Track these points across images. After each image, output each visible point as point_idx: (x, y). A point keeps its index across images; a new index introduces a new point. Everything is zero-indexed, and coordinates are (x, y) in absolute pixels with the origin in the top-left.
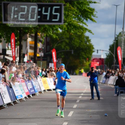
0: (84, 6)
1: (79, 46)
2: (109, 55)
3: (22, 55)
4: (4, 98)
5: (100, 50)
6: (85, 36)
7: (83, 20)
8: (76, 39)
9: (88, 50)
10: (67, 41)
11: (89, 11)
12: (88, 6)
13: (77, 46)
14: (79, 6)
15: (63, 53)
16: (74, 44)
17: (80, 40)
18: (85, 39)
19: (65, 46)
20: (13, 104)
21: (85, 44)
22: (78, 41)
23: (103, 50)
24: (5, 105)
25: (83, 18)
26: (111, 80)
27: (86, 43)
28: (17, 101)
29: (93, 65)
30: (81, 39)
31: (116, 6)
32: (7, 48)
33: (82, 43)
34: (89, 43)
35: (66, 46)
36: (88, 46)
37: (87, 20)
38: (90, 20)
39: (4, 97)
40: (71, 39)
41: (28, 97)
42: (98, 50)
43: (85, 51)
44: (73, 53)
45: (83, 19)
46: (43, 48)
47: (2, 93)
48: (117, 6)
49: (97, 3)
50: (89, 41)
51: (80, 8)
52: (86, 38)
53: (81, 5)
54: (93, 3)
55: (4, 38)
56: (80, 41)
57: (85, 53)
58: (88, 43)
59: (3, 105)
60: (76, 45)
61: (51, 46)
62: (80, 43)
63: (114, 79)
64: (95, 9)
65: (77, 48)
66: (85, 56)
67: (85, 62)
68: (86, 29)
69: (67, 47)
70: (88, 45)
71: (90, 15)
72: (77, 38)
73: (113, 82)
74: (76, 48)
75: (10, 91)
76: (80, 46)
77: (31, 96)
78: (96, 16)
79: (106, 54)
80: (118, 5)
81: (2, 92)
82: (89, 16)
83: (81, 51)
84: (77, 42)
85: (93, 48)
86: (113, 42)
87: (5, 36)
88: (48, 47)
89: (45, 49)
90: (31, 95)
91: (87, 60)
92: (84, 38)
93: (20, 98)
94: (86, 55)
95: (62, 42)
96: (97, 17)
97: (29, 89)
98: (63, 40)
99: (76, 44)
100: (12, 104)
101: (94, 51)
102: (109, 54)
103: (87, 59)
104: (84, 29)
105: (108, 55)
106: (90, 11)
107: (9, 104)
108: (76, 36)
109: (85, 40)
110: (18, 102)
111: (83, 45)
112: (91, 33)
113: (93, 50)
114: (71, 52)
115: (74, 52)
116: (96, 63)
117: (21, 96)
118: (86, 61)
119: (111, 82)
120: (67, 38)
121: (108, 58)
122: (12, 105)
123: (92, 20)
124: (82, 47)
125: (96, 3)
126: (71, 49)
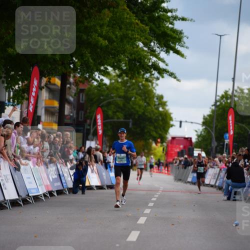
1: (144, 113)
2: (203, 133)
4: (6, 189)
5: (186, 122)
6: (155, 94)
7: (159, 54)
8: (137, 99)
9: (161, 123)
10: (120, 102)
12: (170, 26)
13: (140, 113)
15: (109, 127)
16: (133, 108)
17: (146, 102)
19: (114, 113)
20: (22, 203)
21: (156, 111)
22: (141, 102)
23: (192, 123)
24: (6, 203)
25: (158, 50)
26: (210, 177)
27: (158, 109)
28: (29, 199)
29: (172, 150)
30: (147, 100)
31: (219, 37)
33: (150, 108)
34: (163, 108)
35: (117, 111)
36: (161, 114)
37: (167, 52)
38: (174, 52)
39: (5, 186)
40: (127, 99)
41: (48, 195)
42: (181, 122)
43: (156, 124)
44: (131, 125)
45: (158, 52)
46: (71, 115)
47: (2, 179)
48: (221, 36)
49: (188, 20)
50: (164, 104)
52: (157, 99)
53: (157, 23)
54: (179, 20)
55: (3, 79)
56: (145, 104)
57: (155, 128)
58: (161, 109)
59: (3, 203)
60: (137, 111)
61: (88, 111)
62: (145, 107)
63: (216, 174)
64: (183, 32)
65: (140, 116)
66: (154, 134)
67: (154, 145)
69: (118, 114)
70: (161, 111)
71: (173, 43)
72: (139, 97)
73: (215, 180)
74: (137, 117)
75: (17, 177)
76: (146, 114)
77: (55, 194)
79: (196, 131)
80: (223, 36)
82: (172, 45)
83: (147, 123)
84: (140, 106)
85: (171, 119)
86: (210, 108)
88: (82, 113)
89: (75, 116)
90: (55, 192)
91: (158, 142)
92: (154, 98)
93: (35, 193)
94: (156, 132)
95: (109, 104)
97: (51, 180)
99: (137, 108)
100: (20, 202)
101: (172, 126)
102: (201, 132)
103: (159, 140)
104: (161, 71)
105: (199, 134)
107: (14, 203)
108: (137, 94)
109: (155, 102)
110: (31, 201)
111: (153, 111)
112: (175, 77)
113: (172, 123)
115: (133, 124)
116: (177, 146)
118: (156, 144)
119: (210, 181)
120: (120, 97)
121: (200, 140)
122: (20, 205)
124: (149, 116)
125: (186, 20)
126: (126, 117)
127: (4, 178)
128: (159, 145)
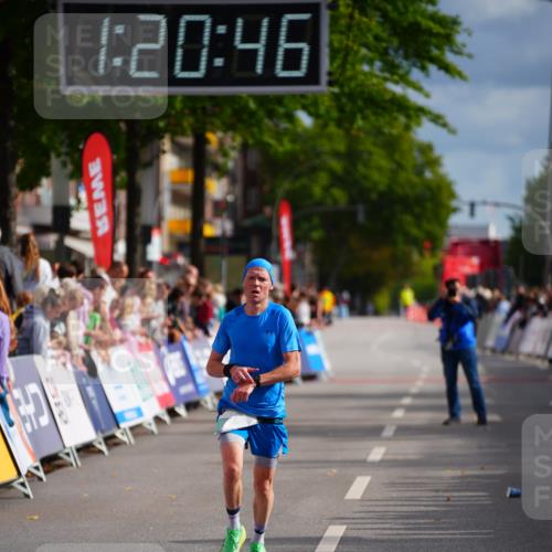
0: (411, 9)
1: (389, 186)
3: (138, 231)
4: (66, 422)
5: (485, 203)
7: (408, 73)
8: (375, 158)
9: (429, 205)
10: (337, 165)
11: (435, 31)
12: (430, 8)
13: (382, 187)
14: (389, 8)
15: (316, 221)
16: (365, 177)
17: (394, 161)
18: (416, 154)
19: (326, 189)
20: (103, 447)
21: (415, 179)
22: (384, 163)
23: (497, 205)
24: (68, 454)
25: (405, 64)
26: (534, 338)
27: (420, 173)
28: (122, 434)
29: (454, 270)
30: (397, 156)
32: (72, 202)
34: (434, 172)
35: (332, 185)
36: (428, 186)
37: (423, 68)
38: (440, 68)
39: (64, 417)
40: (352, 156)
41: (166, 418)
42: (472, 205)
44: (361, 218)
45: (407, 68)
46: (230, 198)
47: (56, 400)
50: (434, 163)
51: (394, 15)
52: (420, 152)
53: (400, 5)
55: (63, 158)
56: (393, 165)
57: (418, 218)
58: (428, 174)
59: (61, 455)
60: (375, 183)
61: (266, 188)
62: (393, 172)
64: (461, 19)
65: (382, 195)
66: (415, 231)
67: (415, 257)
68: (421, 111)
69: (334, 191)
70: (429, 180)
71: (439, 47)
73: (544, 347)
74: (374, 196)
75: (91, 391)
77: (181, 411)
78: (465, 50)
79: (511, 219)
81: (53, 397)
82: (435, 52)
83: (398, 208)
84: (379, 169)
85: (452, 195)
87: (63, 149)
88: (253, 192)
90: (182, 407)
91: (424, 248)
93: (132, 419)
94: (419, 226)
95: (314, 170)
96: (470, 56)
97: (173, 382)
98: (317, 162)
99: (375, 176)
100: (98, 446)
101: (455, 210)
103: (427, 244)
104: (412, 112)
105: (517, 223)
106: (436, 28)
107: (86, 449)
108: (375, 144)
109: (415, 158)
110: (125, 439)
111: (409, 181)
112: (445, 125)
113: (454, 203)
114: (353, 214)
116: (466, 259)
117: (139, 412)
118: (421, 254)
120: (337, 155)
122: (100, 452)
123: (446, 68)
124: (401, 192)
126: (352, 201)
127: (61, 399)
128: (427, 254)
